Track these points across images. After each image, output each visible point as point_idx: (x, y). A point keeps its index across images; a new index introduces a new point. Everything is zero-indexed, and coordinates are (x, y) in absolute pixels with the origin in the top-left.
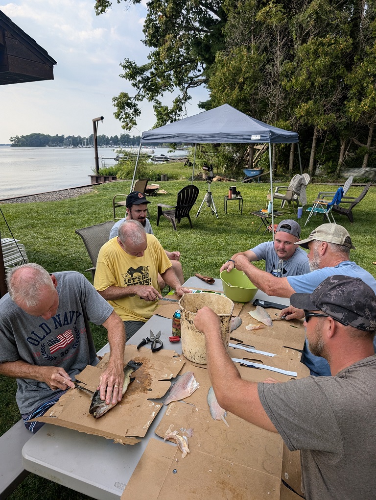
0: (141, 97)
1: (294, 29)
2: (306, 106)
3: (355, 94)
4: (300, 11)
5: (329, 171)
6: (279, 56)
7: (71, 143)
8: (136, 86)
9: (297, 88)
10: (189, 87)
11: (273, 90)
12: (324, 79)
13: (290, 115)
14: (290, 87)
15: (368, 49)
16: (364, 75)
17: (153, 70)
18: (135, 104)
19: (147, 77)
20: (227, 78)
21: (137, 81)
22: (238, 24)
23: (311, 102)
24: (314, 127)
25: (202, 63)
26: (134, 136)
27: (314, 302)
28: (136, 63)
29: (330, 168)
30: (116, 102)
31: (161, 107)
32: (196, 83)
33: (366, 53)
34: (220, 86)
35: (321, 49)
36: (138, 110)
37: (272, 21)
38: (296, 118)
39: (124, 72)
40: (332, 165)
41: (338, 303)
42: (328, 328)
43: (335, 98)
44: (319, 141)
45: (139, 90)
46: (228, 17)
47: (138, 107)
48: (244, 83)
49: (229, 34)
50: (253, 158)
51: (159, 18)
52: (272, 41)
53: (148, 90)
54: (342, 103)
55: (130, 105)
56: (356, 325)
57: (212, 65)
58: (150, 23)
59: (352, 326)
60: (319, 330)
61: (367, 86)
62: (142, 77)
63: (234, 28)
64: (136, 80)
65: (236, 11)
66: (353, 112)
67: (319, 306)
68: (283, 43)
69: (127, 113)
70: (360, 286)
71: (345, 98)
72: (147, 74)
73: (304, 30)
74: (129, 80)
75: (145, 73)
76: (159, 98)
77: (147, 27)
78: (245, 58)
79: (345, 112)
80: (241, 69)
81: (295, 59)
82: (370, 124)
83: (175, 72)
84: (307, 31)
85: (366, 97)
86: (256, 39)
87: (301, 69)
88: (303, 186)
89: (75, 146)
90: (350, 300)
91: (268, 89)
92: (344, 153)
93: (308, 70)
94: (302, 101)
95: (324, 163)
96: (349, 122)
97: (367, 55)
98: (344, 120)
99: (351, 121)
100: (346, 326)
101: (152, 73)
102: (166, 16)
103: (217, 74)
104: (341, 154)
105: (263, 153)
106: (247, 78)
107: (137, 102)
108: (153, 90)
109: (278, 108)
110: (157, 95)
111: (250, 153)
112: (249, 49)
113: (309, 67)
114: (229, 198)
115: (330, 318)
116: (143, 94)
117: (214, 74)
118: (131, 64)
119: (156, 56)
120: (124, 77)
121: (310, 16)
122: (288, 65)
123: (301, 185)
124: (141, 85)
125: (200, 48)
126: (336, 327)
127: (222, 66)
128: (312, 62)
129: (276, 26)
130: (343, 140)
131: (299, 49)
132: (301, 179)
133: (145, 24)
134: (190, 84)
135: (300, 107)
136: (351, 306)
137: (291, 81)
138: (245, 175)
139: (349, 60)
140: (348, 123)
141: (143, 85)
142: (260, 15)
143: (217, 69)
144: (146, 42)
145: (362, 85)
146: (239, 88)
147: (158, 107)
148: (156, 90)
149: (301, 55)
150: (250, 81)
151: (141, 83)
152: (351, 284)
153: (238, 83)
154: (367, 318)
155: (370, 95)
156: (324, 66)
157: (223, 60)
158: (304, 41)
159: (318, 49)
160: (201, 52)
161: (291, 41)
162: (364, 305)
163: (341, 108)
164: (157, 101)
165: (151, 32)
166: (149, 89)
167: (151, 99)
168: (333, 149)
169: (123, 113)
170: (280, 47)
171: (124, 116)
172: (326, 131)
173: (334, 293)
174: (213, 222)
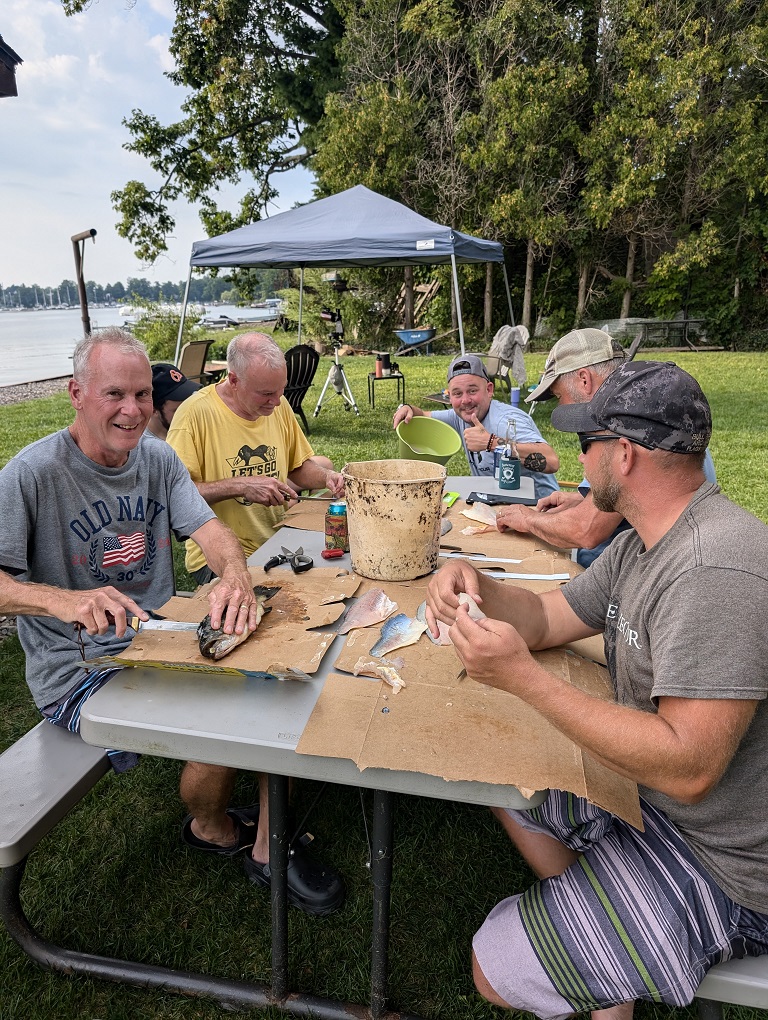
0: (172, 191)
1: (477, 49)
2: (511, 200)
3: (599, 178)
4: (485, 15)
5: (561, 326)
6: (451, 100)
7: (18, 301)
8: (162, 168)
9: (491, 165)
10: (271, 171)
11: (445, 169)
12: (541, 147)
13: (480, 219)
14: (477, 162)
15: (617, 89)
16: (613, 139)
17: (193, 135)
18: (160, 206)
19: (184, 148)
20: (353, 145)
21: (163, 157)
22: (367, 38)
23: (519, 192)
24: (527, 241)
25: (296, 122)
26: (157, 283)
27: (594, 417)
28: (157, 120)
29: (561, 321)
30: (120, 201)
31: (216, 214)
32: (287, 164)
33: (614, 98)
34: (340, 163)
35: (530, 88)
36: (168, 218)
37: (433, 31)
38: (491, 224)
39: (133, 138)
40: (565, 317)
41: (636, 411)
42: (622, 457)
43: (562, 185)
44: (539, 269)
45: (167, 177)
46: (346, 23)
47: (167, 213)
48: (385, 156)
49: (350, 59)
50: (413, 309)
51: (202, 23)
52: (436, 72)
53: (187, 176)
54: (576, 194)
55: (149, 208)
56: (668, 446)
57: (320, 123)
58: (184, 33)
59: (663, 449)
60: (607, 465)
61: (621, 161)
62: (173, 150)
63: (360, 44)
64: (159, 155)
65: (362, 10)
66: (597, 211)
67: (605, 423)
68: (458, 75)
69: (144, 224)
70: (673, 376)
71: (580, 184)
72: (183, 143)
73: (498, 51)
74: (146, 155)
75: (177, 141)
76: (210, 193)
77: (179, 41)
78: (386, 106)
79: (583, 211)
80: (380, 128)
81: (484, 107)
82: (630, 233)
83: (243, 138)
84: (502, 52)
85: (619, 181)
86: (405, 67)
87: (496, 129)
88: (517, 348)
89: (29, 307)
90: (658, 404)
91: (434, 167)
92: (586, 292)
93: (509, 131)
94: (503, 191)
95: (551, 312)
96: (591, 229)
97: (615, 100)
98: (581, 227)
99: (595, 229)
100: (651, 449)
101: (192, 142)
102: (217, 19)
103: (330, 138)
104: (581, 293)
105: (431, 300)
106: (392, 146)
107: (164, 202)
108: (198, 176)
109: (456, 205)
110: (207, 189)
111: (407, 298)
112: (391, 88)
113: (512, 122)
114: (377, 376)
115: (623, 440)
116: (178, 185)
117: (324, 140)
118: (147, 122)
119: (199, 105)
120: (133, 148)
121: (507, 23)
122: (470, 120)
123: (513, 345)
124: (171, 167)
125: (290, 89)
126: (635, 455)
127: (341, 123)
128: (517, 114)
129: (442, 43)
130: (583, 266)
131: (489, 89)
132: (514, 333)
133: (175, 36)
134: (274, 164)
135: (499, 202)
136: (659, 414)
137: (479, 151)
138: (399, 341)
139: (583, 110)
140: (589, 233)
141: (174, 165)
142: (409, 20)
143: (329, 129)
144: (174, 77)
145: (611, 159)
146: (377, 165)
147: (210, 214)
148: (204, 177)
149: (494, 100)
150: (398, 151)
151: (172, 162)
152: (658, 374)
153: (375, 156)
154: (688, 431)
155: (627, 177)
156: (540, 123)
157: (341, 111)
158: (498, 73)
159: (525, 89)
160: (295, 96)
161: (473, 73)
162: (681, 410)
163: (574, 204)
164: (206, 201)
165: (188, 53)
166: (190, 174)
167: (195, 195)
168: (565, 284)
169: (137, 225)
170: (452, 84)
171: (139, 232)
172: (550, 247)
173: (628, 394)
174: (351, 422)
